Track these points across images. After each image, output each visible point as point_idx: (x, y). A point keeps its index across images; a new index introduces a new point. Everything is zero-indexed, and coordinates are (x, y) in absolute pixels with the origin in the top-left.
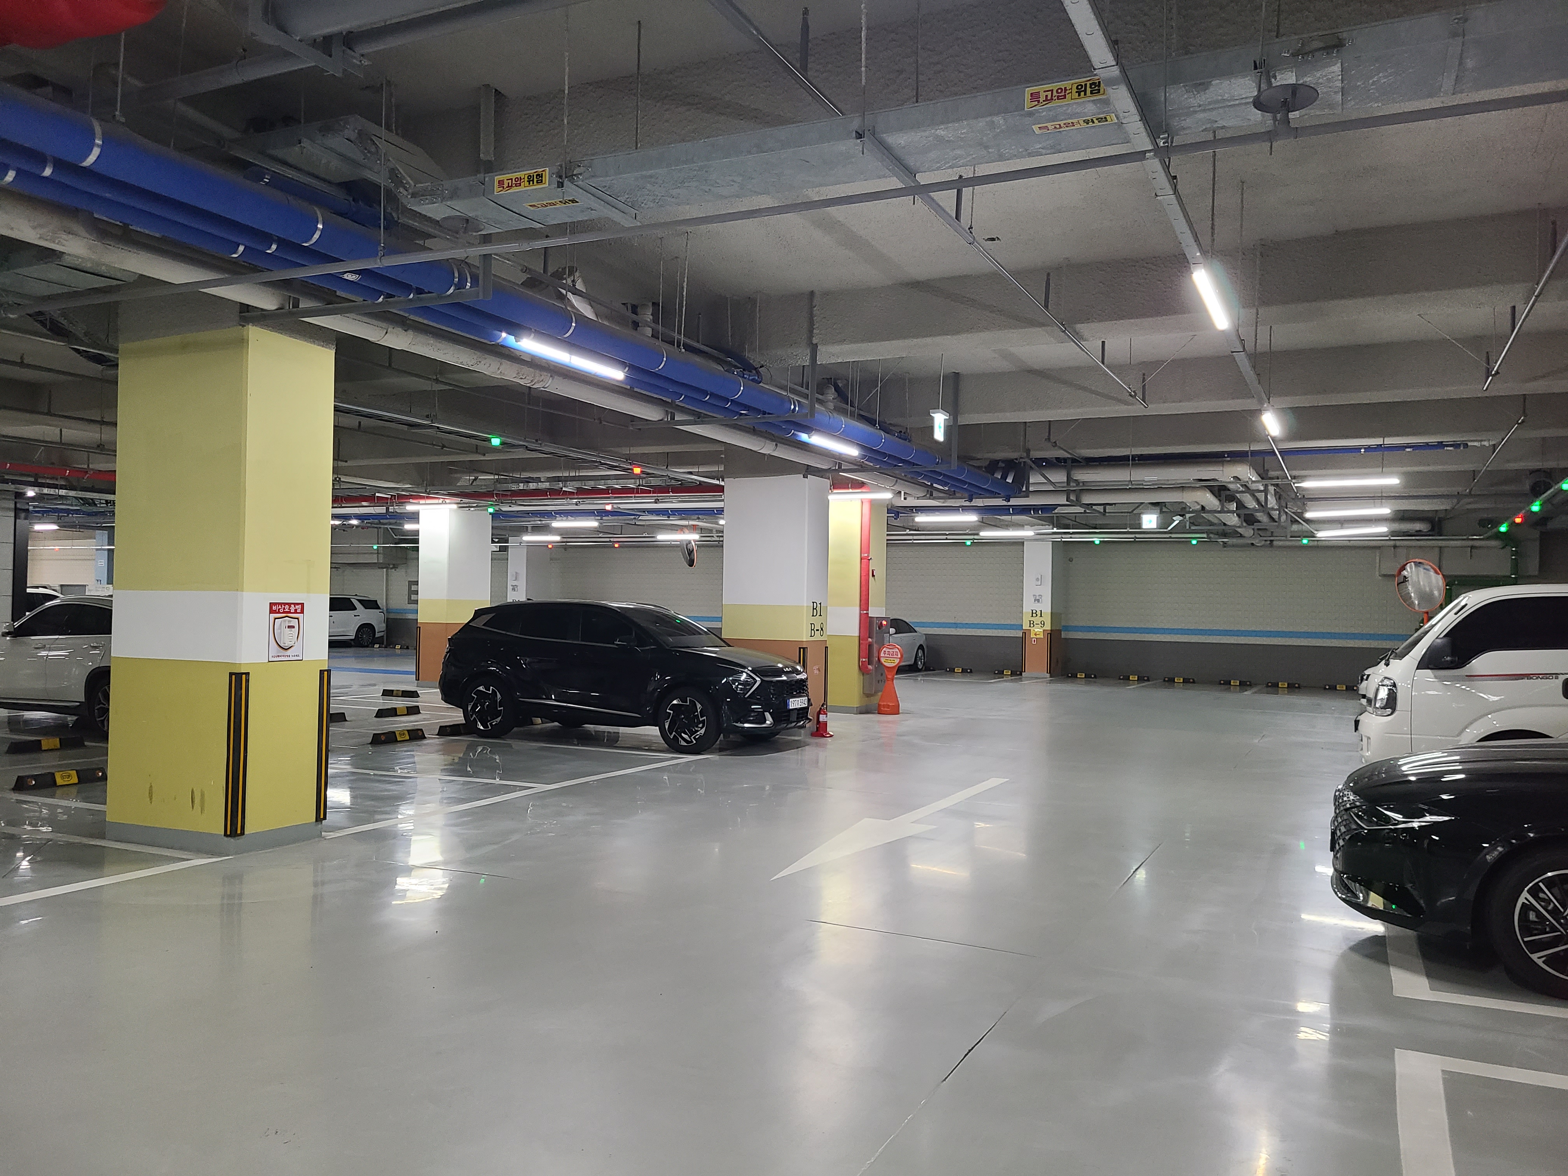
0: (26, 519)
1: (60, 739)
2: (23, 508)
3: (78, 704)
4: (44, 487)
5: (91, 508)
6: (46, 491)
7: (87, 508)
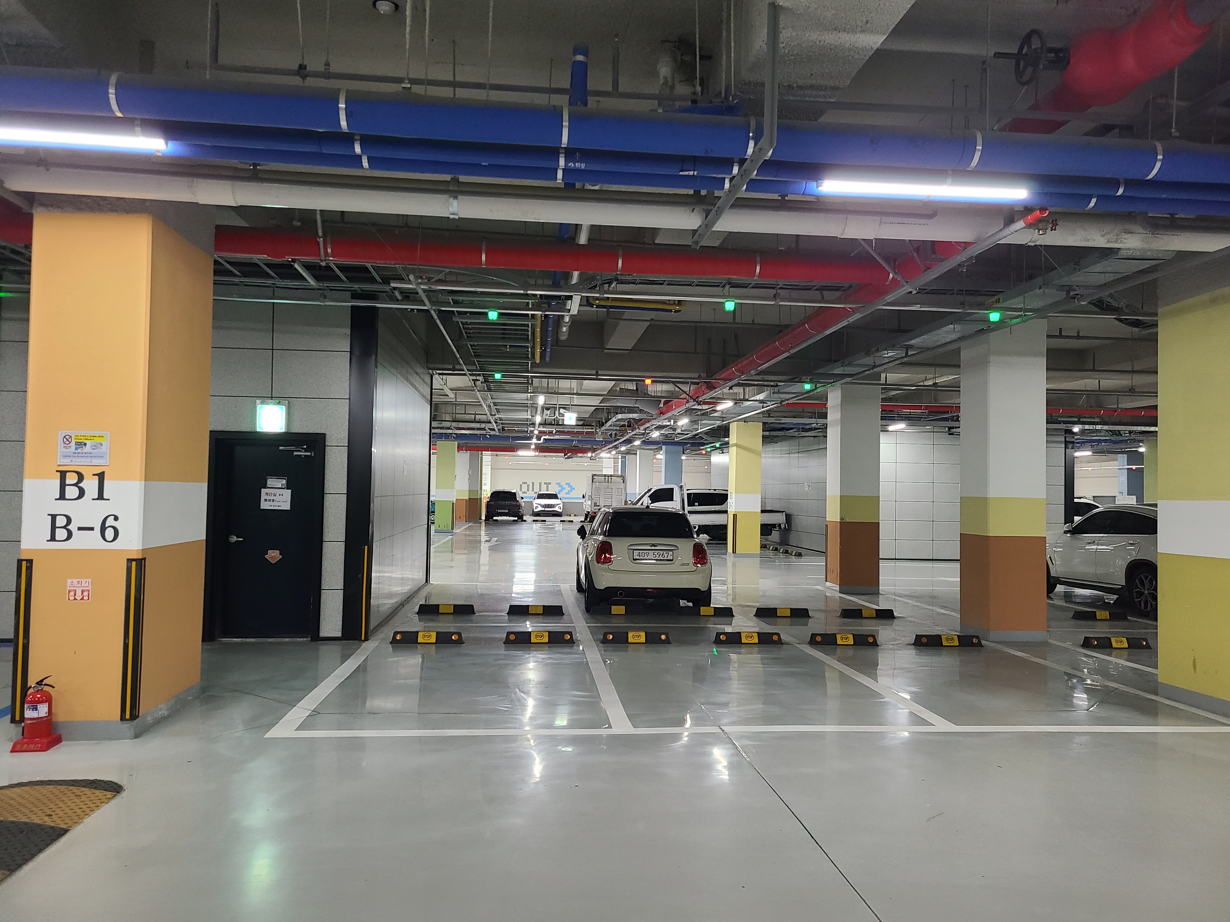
0: (1072, 448)
1: (1109, 613)
2: (1071, 441)
3: (1121, 587)
4: (1086, 424)
5: (1118, 437)
6: (1087, 427)
7: (1114, 438)
